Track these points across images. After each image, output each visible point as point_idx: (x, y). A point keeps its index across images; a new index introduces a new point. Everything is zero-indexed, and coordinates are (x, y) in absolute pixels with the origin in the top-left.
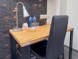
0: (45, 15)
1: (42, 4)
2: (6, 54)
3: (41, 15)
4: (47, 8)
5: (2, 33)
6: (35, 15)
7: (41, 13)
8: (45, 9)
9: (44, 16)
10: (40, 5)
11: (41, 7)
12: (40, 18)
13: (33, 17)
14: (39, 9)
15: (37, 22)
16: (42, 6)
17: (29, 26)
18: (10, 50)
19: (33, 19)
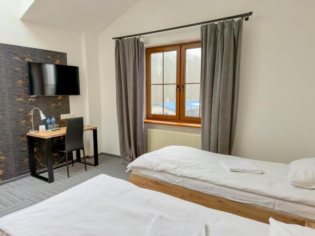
0: (68, 115)
1: (62, 101)
2: (25, 157)
3: (62, 116)
4: (69, 106)
5: (20, 136)
6: (53, 116)
7: (61, 113)
8: (67, 107)
9: (66, 116)
10: (60, 104)
11: (60, 105)
12: (60, 118)
13: (51, 118)
14: (59, 108)
15: (56, 123)
16: (63, 104)
17: (47, 128)
18: (28, 154)
19: (52, 120)
